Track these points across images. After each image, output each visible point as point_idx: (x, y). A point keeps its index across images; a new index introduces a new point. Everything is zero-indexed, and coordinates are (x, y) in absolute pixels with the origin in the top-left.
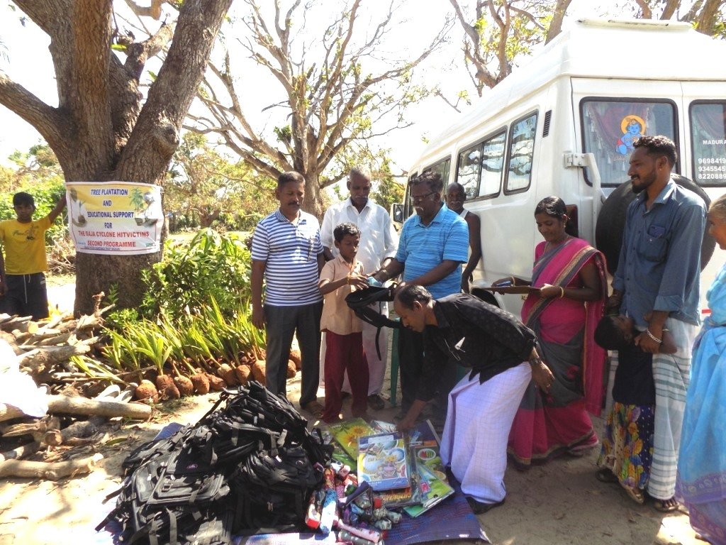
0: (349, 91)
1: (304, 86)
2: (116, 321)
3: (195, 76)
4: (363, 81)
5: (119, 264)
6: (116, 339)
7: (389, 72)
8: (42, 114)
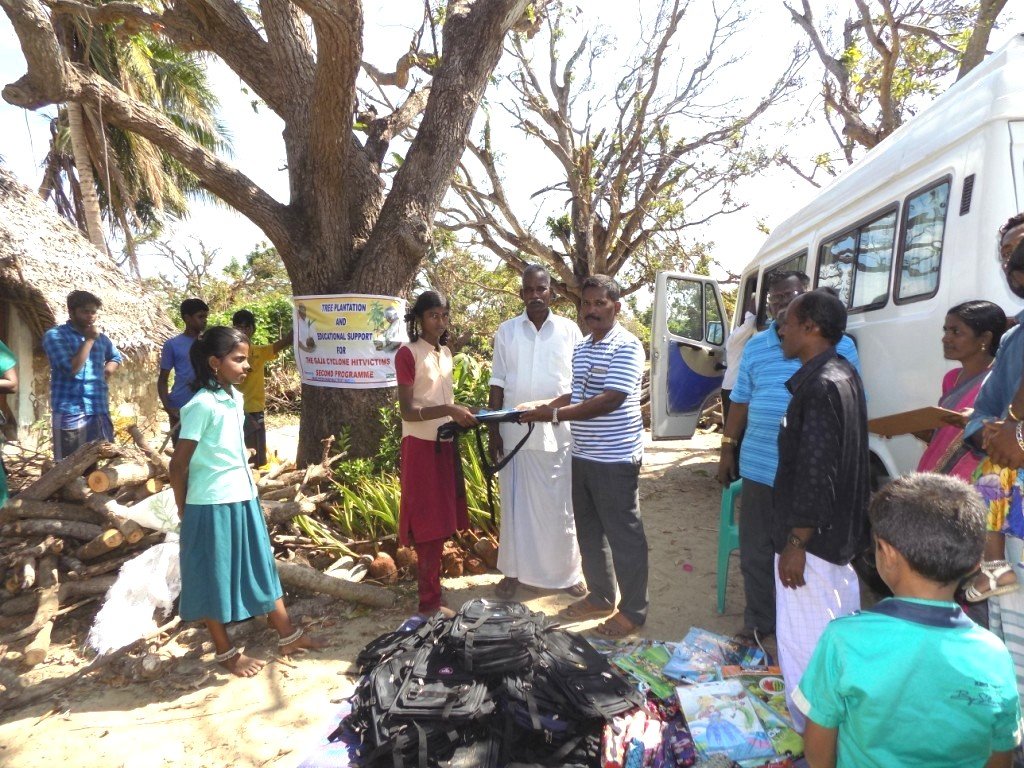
0: (652, 164)
1: (589, 160)
2: (348, 474)
3: (452, 156)
4: (672, 149)
5: (352, 400)
6: (348, 497)
7: (710, 134)
8: (271, 213)
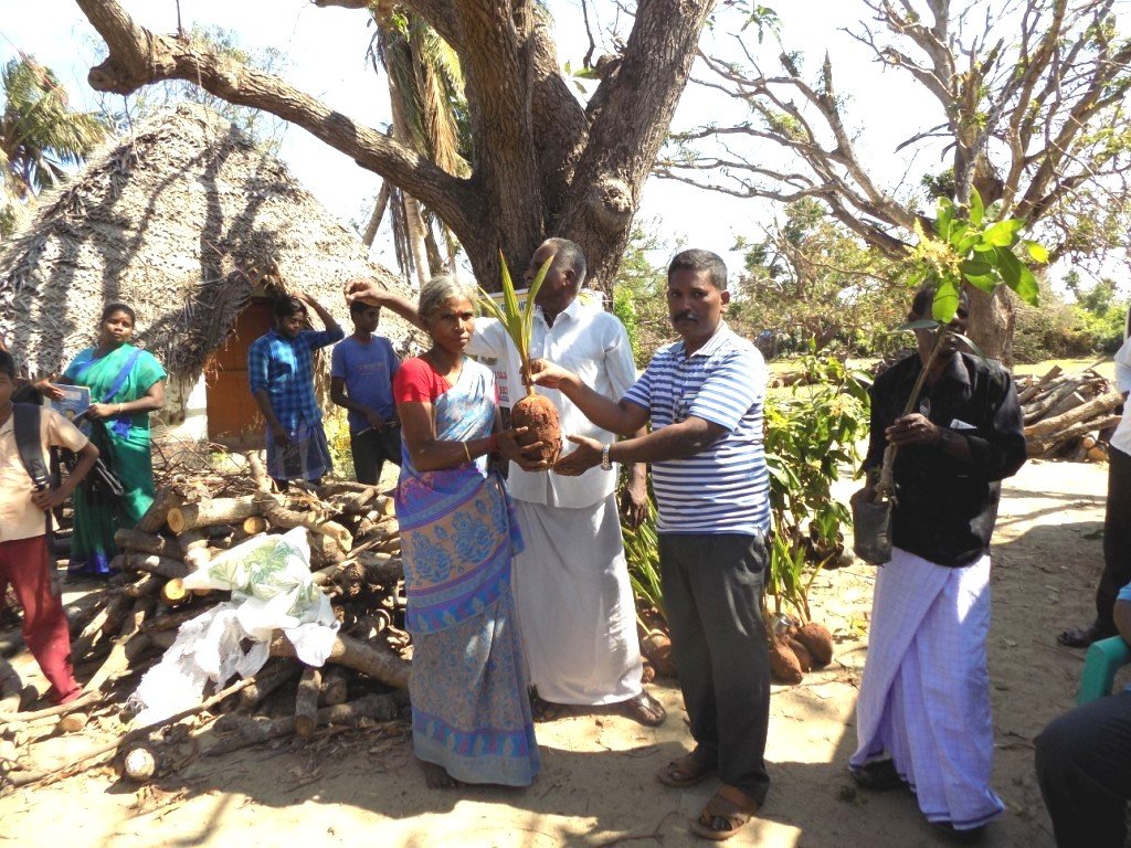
0: (1082, 81)
1: (974, 88)
3: (666, 88)
4: (1117, 51)
8: (441, 191)
